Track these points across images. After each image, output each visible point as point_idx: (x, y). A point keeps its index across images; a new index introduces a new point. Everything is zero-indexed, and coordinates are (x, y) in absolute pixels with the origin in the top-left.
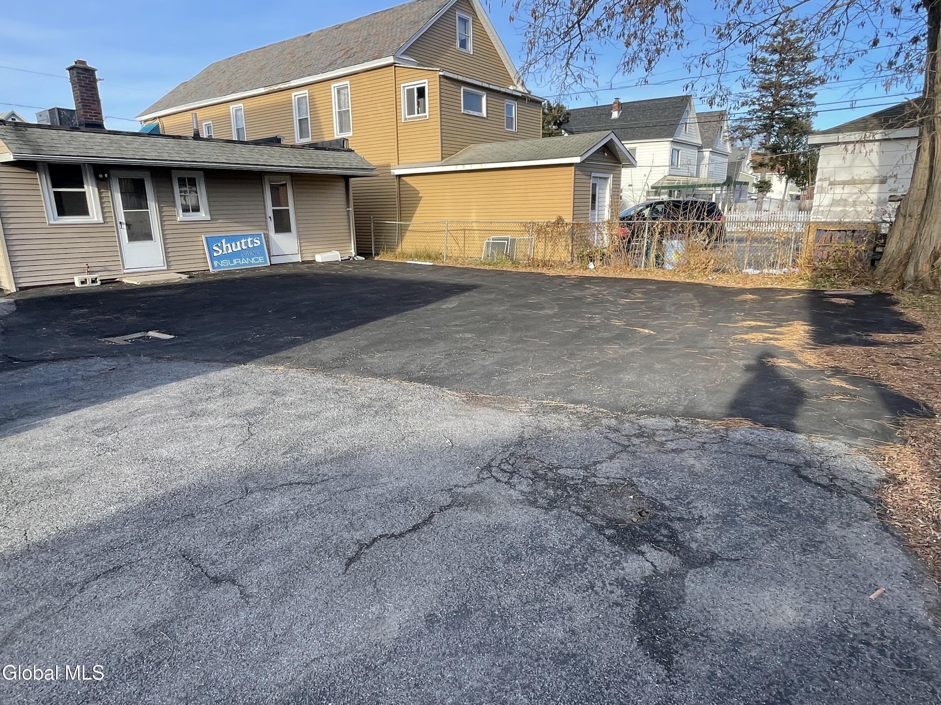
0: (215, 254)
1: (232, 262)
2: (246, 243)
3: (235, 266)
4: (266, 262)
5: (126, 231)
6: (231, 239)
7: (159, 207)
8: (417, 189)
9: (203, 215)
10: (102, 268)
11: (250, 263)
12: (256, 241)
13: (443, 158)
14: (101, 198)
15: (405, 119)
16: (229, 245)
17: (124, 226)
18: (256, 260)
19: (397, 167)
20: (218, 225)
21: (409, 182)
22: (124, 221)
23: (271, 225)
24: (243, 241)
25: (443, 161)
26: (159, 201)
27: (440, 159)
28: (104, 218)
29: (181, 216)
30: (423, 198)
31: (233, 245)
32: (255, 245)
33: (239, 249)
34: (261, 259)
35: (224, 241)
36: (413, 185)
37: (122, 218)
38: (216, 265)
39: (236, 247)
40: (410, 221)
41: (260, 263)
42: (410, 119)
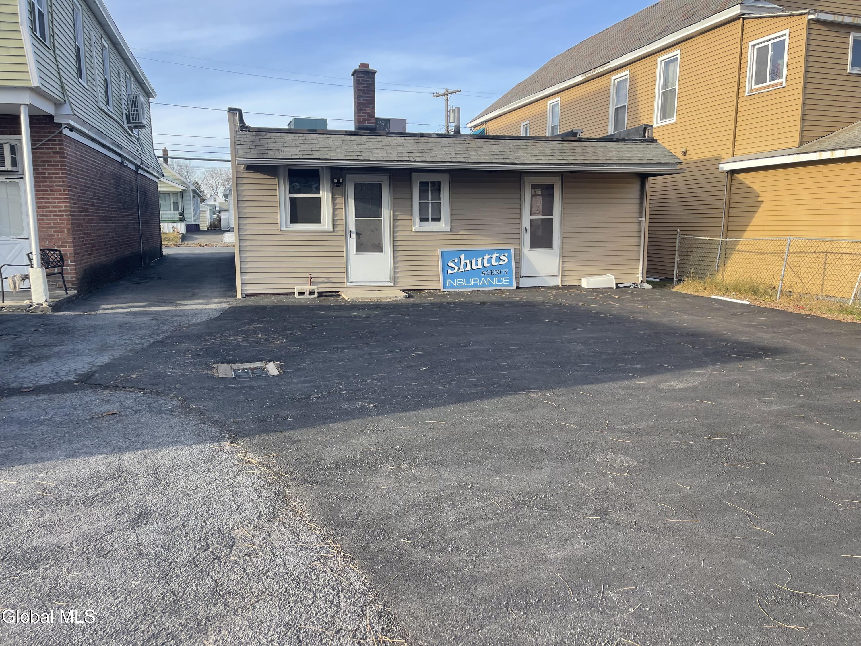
0: (450, 272)
1: (468, 282)
2: (490, 260)
3: (471, 287)
4: (511, 284)
5: (354, 241)
6: (471, 255)
7: (394, 215)
8: (757, 189)
9: (443, 225)
10: (326, 280)
11: (491, 285)
12: (502, 257)
13: (802, 142)
14: (334, 204)
15: (751, 90)
16: (468, 261)
17: (354, 236)
18: (499, 281)
19: (732, 159)
20: (459, 237)
21: (746, 181)
22: (354, 230)
23: (526, 238)
24: (486, 257)
25: (802, 147)
26: (394, 208)
27: (797, 144)
28: (334, 226)
29: (417, 225)
30: (764, 204)
31: (474, 261)
32: (501, 263)
33: (480, 266)
34: (505, 280)
35: (462, 257)
36: (751, 185)
37: (352, 227)
38: (448, 284)
39: (477, 264)
40: (741, 236)
41: (503, 285)
42: (756, 90)
